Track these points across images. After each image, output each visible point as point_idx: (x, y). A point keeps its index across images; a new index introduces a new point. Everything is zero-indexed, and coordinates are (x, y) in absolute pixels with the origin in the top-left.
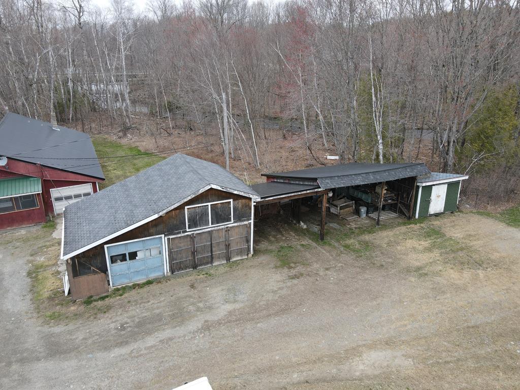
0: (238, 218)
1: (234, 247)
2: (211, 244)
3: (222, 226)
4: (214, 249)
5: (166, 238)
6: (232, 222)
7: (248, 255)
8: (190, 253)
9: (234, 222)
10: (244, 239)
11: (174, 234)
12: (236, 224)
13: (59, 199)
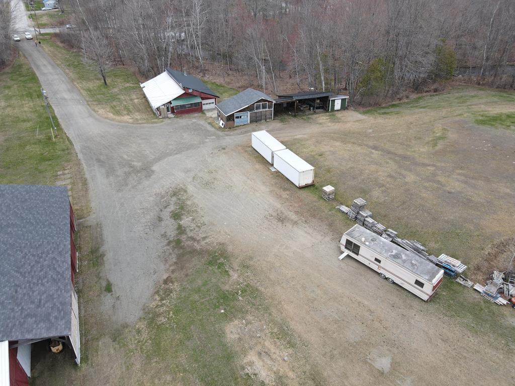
0: (269, 108)
1: (268, 117)
2: (261, 115)
3: (264, 110)
4: (262, 117)
5: (249, 113)
6: (267, 109)
7: (271, 120)
8: (255, 118)
10: (271, 114)
11: (252, 111)
13: (204, 104)
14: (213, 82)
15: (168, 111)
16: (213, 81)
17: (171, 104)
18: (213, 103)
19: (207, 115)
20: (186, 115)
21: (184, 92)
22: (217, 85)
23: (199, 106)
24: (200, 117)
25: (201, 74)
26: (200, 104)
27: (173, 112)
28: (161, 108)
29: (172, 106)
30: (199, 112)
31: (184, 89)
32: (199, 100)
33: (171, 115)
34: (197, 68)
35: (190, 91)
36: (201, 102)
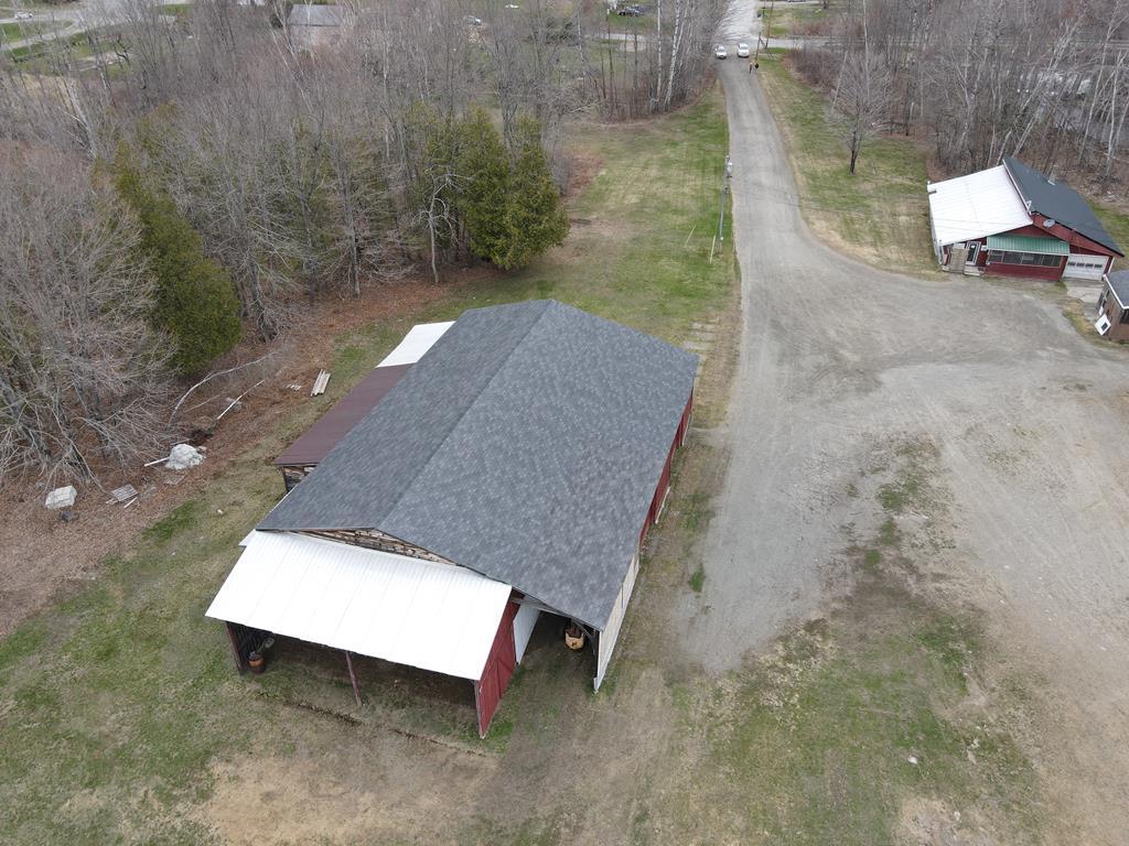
13: (1073, 264)
15: (970, 258)
16: (1124, 212)
17: (984, 243)
18: (1098, 266)
19: (1069, 293)
20: (1013, 280)
21: (1031, 223)
23: (1056, 264)
24: (1048, 292)
25: (1095, 188)
26: (1061, 262)
27: (981, 264)
28: (955, 247)
29: (984, 248)
30: (1050, 281)
31: (1034, 215)
32: (1060, 250)
33: (972, 270)
34: (1091, 170)
35: (1048, 224)
36: (1066, 258)
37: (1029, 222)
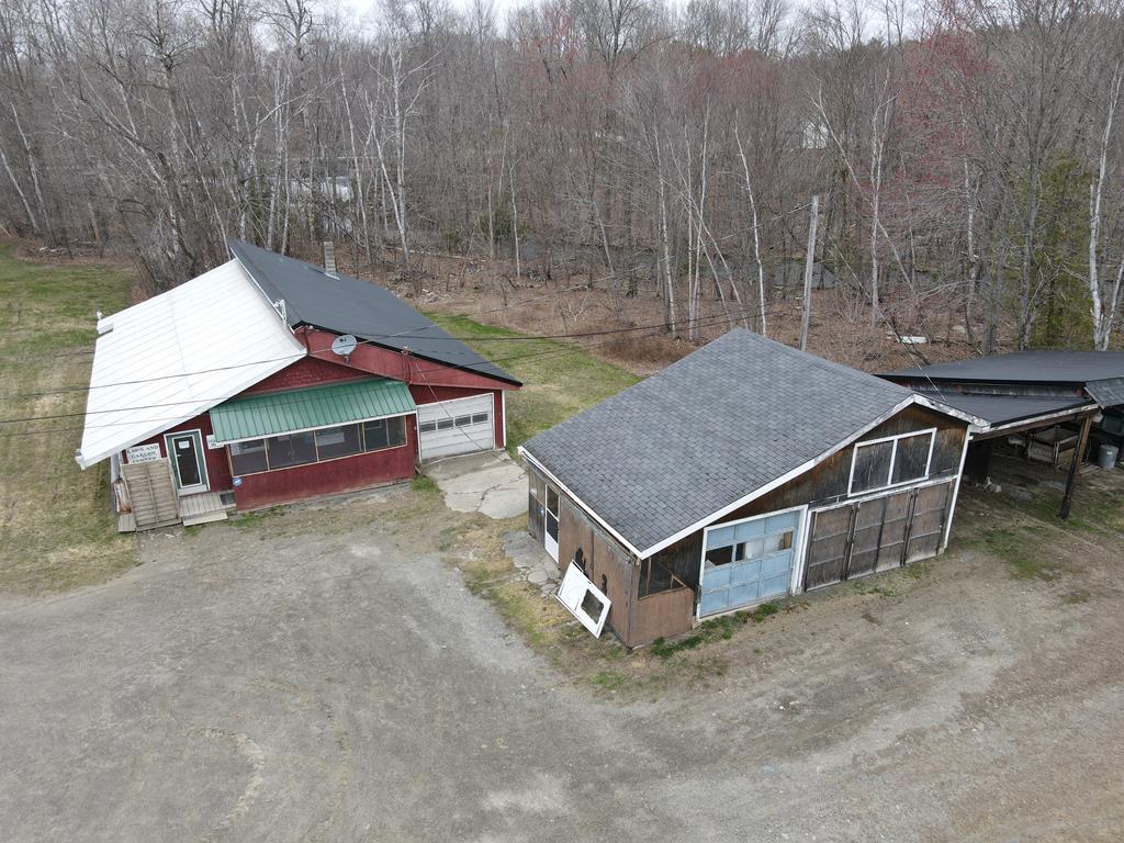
0: (938, 469)
1: (918, 533)
2: (882, 527)
3: (907, 486)
4: (884, 537)
5: (810, 513)
6: (927, 478)
7: (937, 549)
8: (842, 546)
9: (931, 478)
10: (938, 514)
11: (824, 505)
12: (931, 483)
13: (428, 427)
14: (456, 314)
15: (189, 476)
16: (457, 311)
17: (208, 430)
18: (480, 418)
19: (452, 503)
20: (314, 504)
21: (302, 353)
22: (476, 324)
23: (396, 439)
24: (403, 517)
25: (404, 287)
26: (403, 432)
27: (221, 482)
28: (135, 457)
29: (214, 442)
30: (399, 480)
31: (301, 330)
32: (392, 404)
33: (204, 506)
34: (389, 268)
35: (343, 348)
36: (412, 418)
37: (296, 352)
